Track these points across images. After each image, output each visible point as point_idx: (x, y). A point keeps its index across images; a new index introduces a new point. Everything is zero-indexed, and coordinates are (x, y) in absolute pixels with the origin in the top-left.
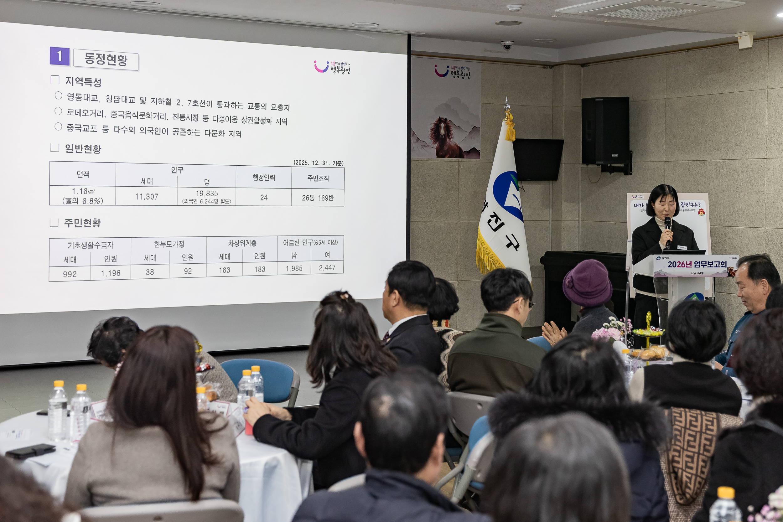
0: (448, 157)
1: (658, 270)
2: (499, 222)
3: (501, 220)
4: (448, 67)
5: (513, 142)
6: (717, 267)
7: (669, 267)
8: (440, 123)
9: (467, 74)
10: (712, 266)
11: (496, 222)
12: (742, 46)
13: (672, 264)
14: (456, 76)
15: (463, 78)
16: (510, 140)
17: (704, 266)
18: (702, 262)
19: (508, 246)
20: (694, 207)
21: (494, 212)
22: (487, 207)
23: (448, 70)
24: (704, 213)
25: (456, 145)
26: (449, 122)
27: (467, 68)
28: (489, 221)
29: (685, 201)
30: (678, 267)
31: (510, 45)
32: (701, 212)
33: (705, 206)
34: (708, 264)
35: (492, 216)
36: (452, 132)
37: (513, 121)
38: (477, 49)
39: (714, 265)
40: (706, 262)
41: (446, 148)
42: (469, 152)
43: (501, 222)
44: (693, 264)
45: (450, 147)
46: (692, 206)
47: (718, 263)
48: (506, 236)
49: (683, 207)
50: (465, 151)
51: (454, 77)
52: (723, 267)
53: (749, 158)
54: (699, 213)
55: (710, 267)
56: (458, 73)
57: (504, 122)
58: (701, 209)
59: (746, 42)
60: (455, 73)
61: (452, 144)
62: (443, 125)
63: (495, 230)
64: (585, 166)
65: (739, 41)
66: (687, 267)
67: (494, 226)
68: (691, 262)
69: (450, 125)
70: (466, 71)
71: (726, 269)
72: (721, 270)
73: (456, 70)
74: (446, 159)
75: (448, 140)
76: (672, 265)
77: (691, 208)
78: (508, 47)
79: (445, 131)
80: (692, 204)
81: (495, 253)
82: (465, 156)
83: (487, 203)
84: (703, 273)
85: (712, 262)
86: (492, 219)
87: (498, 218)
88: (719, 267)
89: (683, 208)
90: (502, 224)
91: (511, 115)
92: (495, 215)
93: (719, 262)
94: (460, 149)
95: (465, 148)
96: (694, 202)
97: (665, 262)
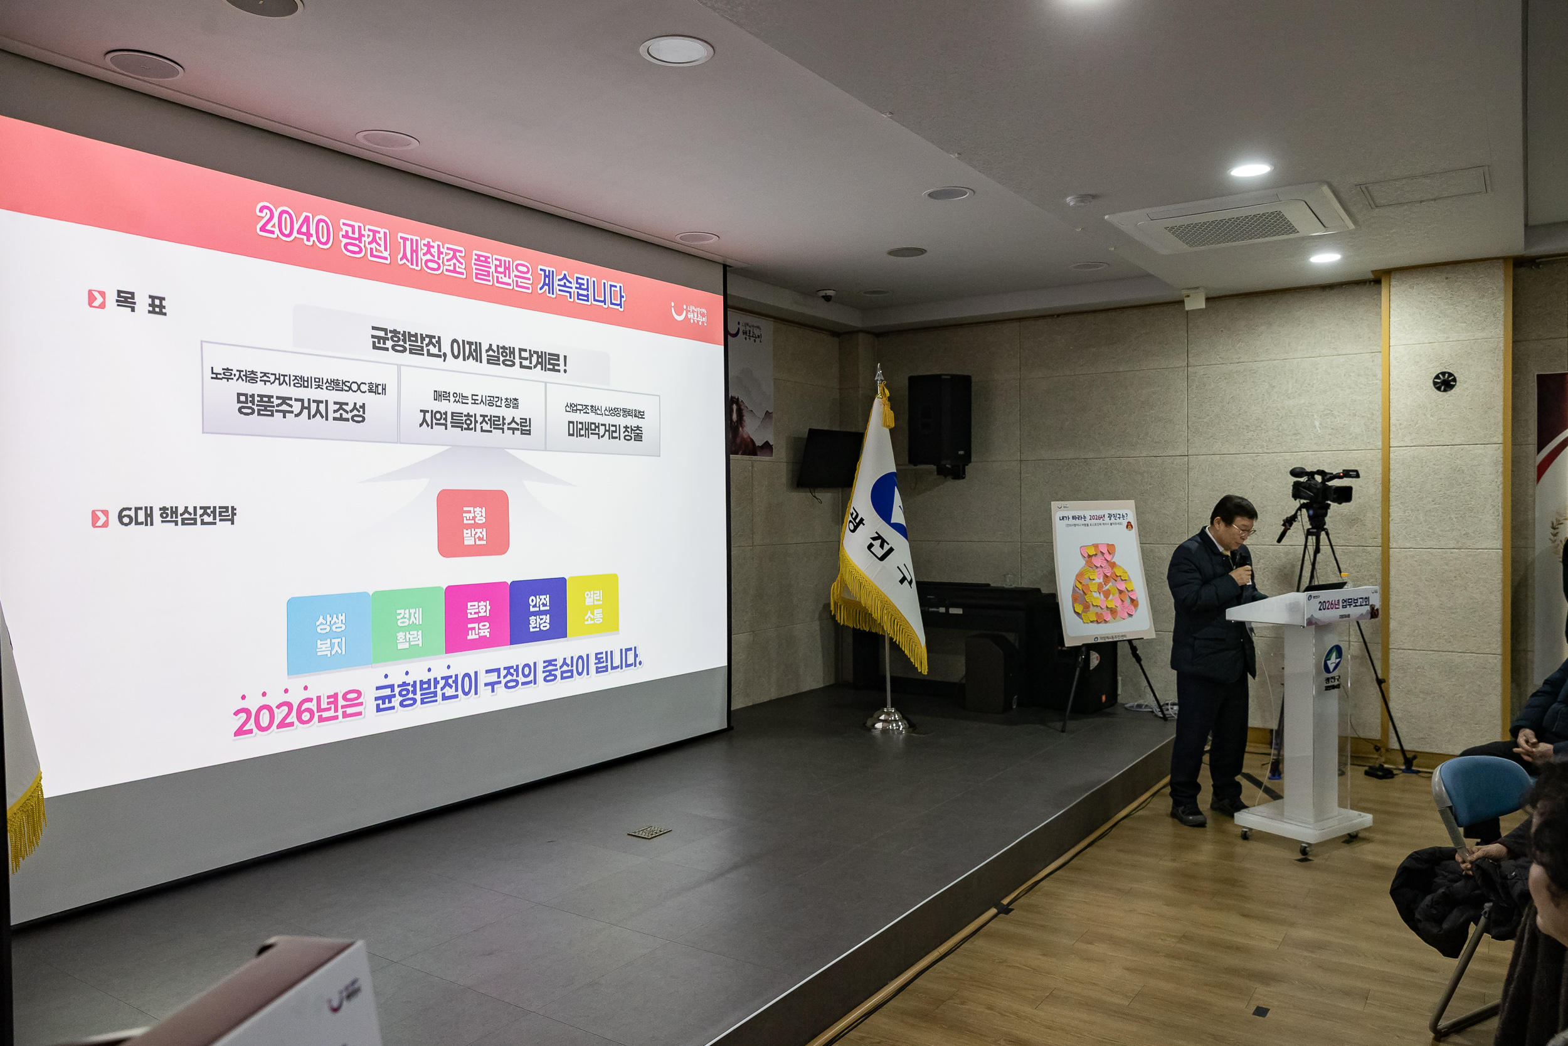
0: (742, 454)
1: (1309, 616)
2: (886, 547)
3: (888, 544)
4: (739, 323)
5: (890, 430)
6: (1361, 605)
7: (1320, 609)
8: (732, 405)
9: (759, 336)
10: (1357, 604)
11: (882, 546)
12: (1189, 306)
13: (1323, 606)
14: (748, 337)
15: (755, 341)
16: (888, 426)
17: (1350, 605)
18: (1349, 599)
19: (902, 581)
20: (1121, 519)
21: (877, 533)
22: (864, 524)
23: (739, 328)
24: (1132, 527)
25: (749, 437)
26: (741, 404)
27: (758, 327)
28: (870, 546)
29: (1112, 512)
30: (1328, 609)
31: (831, 296)
32: (1129, 525)
33: (1132, 518)
34: (1354, 603)
35: (874, 539)
36: (745, 418)
37: (890, 399)
38: (784, 301)
39: (1359, 604)
40: (1351, 599)
41: (738, 440)
42: (762, 447)
43: (889, 547)
44: (1341, 604)
45: (742, 438)
46: (1119, 518)
47: (1361, 600)
48: (898, 567)
49: (1110, 519)
50: (758, 446)
51: (746, 339)
52: (1366, 605)
53: (1161, 455)
54: (1127, 527)
55: (1356, 606)
56: (750, 334)
57: (877, 401)
58: (1129, 522)
59: (1195, 303)
60: (746, 333)
61: (745, 436)
62: (735, 407)
63: (882, 559)
64: (912, 467)
65: (1186, 300)
66: (1336, 608)
67: (880, 552)
68: (1339, 601)
69: (742, 407)
70: (757, 332)
71: (1368, 608)
72: (1366, 609)
73: (748, 328)
74: (739, 457)
75: (741, 429)
76: (1322, 608)
77: (1118, 521)
78: (827, 298)
79: (737, 416)
80: (1118, 516)
81: (885, 593)
82: (759, 453)
83: (862, 520)
84: (1349, 615)
85: (1357, 600)
86: (873, 542)
87: (883, 542)
88: (1362, 605)
89: (1111, 521)
90: (891, 550)
91: (887, 391)
92: (879, 537)
93: (1362, 598)
94: (752, 441)
95: (759, 443)
96: (1121, 512)
97: (1315, 603)
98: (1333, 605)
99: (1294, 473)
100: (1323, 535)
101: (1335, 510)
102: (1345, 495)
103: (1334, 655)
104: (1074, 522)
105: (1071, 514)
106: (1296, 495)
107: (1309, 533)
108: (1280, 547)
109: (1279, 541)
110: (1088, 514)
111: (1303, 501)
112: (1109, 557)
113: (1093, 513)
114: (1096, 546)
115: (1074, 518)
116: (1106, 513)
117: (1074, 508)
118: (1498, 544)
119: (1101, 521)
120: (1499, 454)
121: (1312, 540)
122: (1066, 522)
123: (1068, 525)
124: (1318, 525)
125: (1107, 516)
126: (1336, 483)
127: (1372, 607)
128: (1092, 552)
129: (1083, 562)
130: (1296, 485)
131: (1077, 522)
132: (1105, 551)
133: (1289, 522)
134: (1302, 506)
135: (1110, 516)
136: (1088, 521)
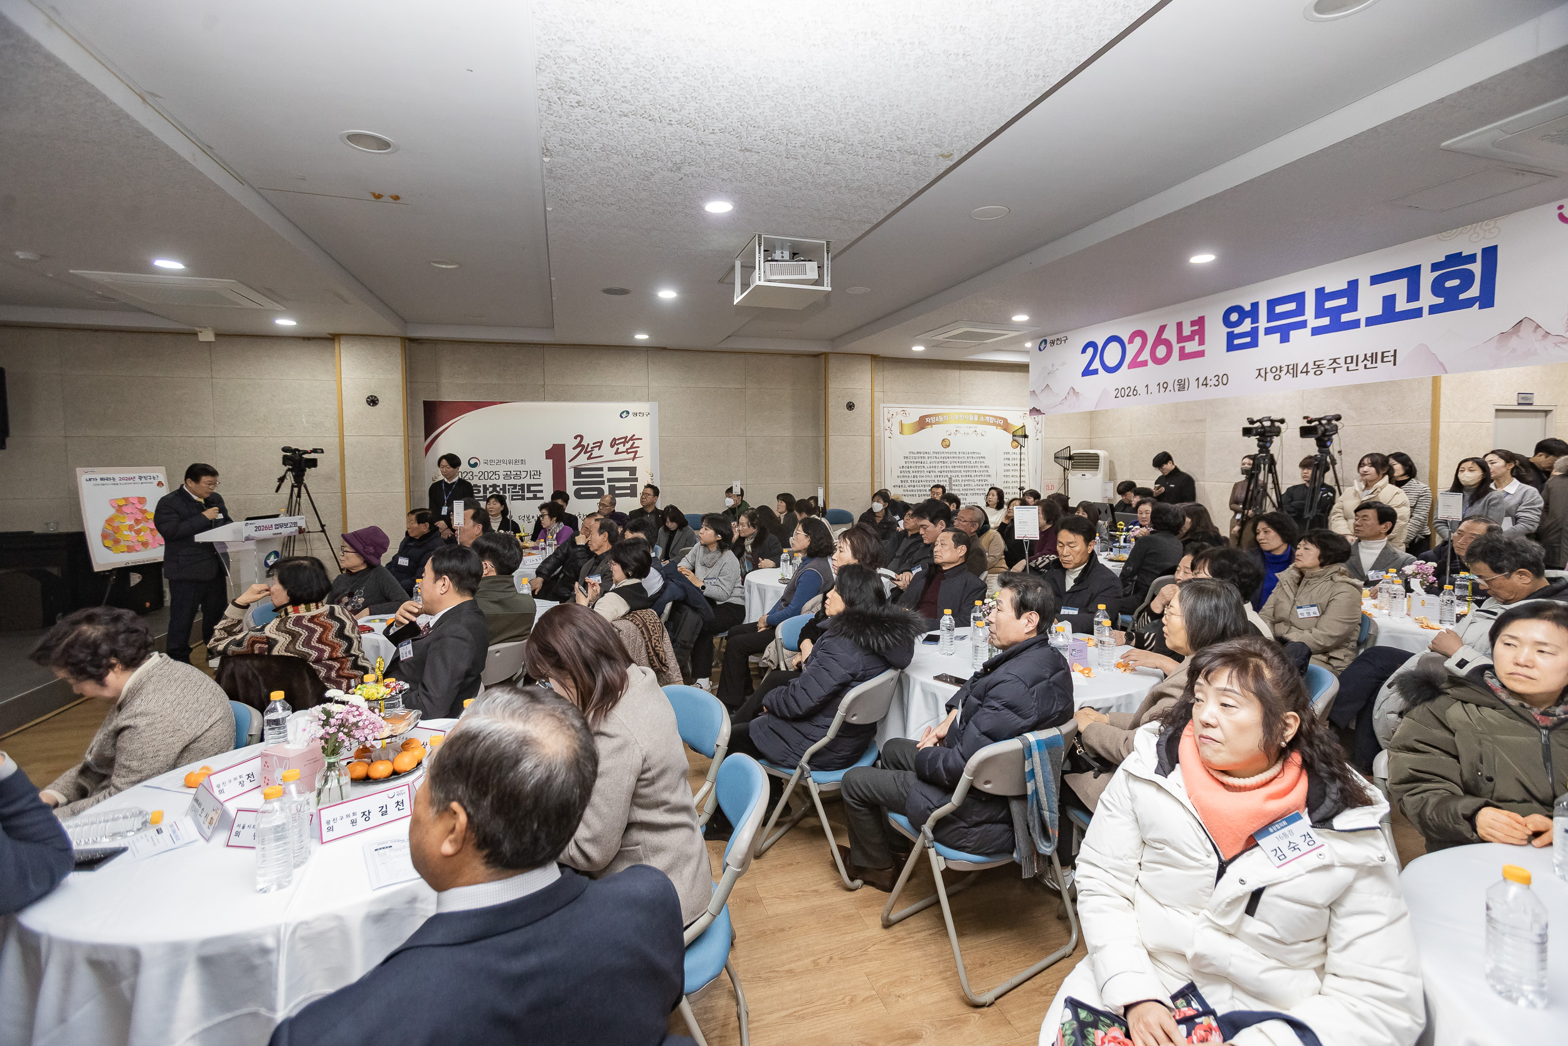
1: (250, 535)
6: (291, 527)
7: (256, 531)
10: (288, 526)
13: (258, 529)
17: (281, 527)
18: (281, 524)
20: (152, 479)
24: (163, 486)
29: (143, 475)
30: (264, 530)
32: (160, 484)
33: (163, 478)
34: (286, 525)
40: (283, 524)
44: (274, 527)
46: (150, 479)
47: (291, 524)
52: (295, 526)
54: (157, 485)
55: (287, 528)
58: (160, 482)
59: (206, 336)
65: (200, 334)
66: (270, 530)
68: (272, 525)
71: (296, 528)
72: (294, 529)
77: (149, 481)
80: (149, 477)
84: (281, 533)
93: (292, 522)
96: (152, 475)
97: (252, 528)
98: (266, 528)
99: (285, 449)
100: (303, 488)
101: (310, 472)
102: (313, 463)
103: (273, 557)
104: (103, 482)
105: (98, 477)
106: (284, 464)
107: (293, 486)
108: (277, 495)
109: (277, 491)
110: (117, 476)
111: (288, 467)
112: (140, 507)
113: (122, 476)
114: (126, 499)
115: (101, 479)
116: (137, 476)
117: (99, 473)
118: (404, 490)
119: (131, 481)
120: (402, 441)
121: (296, 490)
122: (93, 482)
123: (95, 485)
124: (299, 481)
125: (137, 478)
126: (305, 456)
127: (300, 528)
128: (122, 503)
129: (112, 511)
130: (284, 457)
131: (106, 482)
132: (135, 501)
133: (282, 480)
134: (289, 470)
135: (140, 478)
136: (117, 481)
